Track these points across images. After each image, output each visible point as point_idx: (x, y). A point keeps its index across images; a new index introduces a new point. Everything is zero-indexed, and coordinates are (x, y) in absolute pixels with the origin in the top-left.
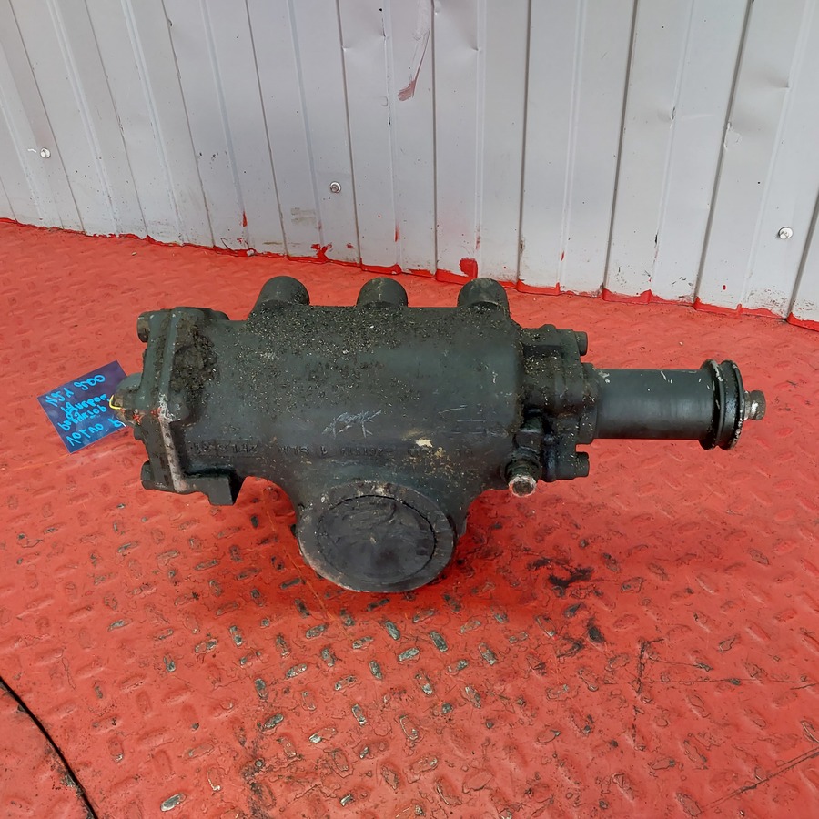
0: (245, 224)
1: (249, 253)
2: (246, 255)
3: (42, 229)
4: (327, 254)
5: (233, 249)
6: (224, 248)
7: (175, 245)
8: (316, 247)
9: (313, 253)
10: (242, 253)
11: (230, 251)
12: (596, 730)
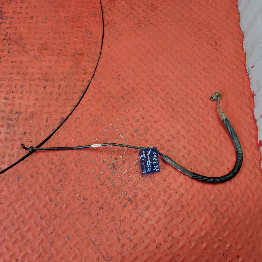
0: (252, 67)
2: (246, 72)
4: (254, 96)
6: (246, 65)
7: (244, 50)
9: (252, 92)
11: (246, 67)
12: (100, 210)
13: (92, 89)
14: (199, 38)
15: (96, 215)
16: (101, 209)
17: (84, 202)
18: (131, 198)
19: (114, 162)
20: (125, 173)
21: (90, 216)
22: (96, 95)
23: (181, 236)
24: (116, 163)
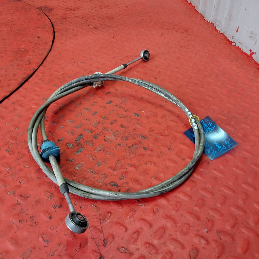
0: (237, 31)
1: (233, 44)
2: (232, 44)
3: (198, 13)
4: (253, 56)
5: (230, 40)
6: (228, 39)
7: (219, 32)
8: (251, 51)
9: (249, 53)
10: (231, 42)
11: (229, 40)
12: (55, 210)
13: (39, 74)
14: (166, 30)
15: (48, 219)
16: (58, 207)
17: (21, 202)
18: (117, 180)
19: (78, 139)
20: (99, 149)
21: (35, 224)
22: (45, 78)
23: (233, 226)
24: (81, 140)
